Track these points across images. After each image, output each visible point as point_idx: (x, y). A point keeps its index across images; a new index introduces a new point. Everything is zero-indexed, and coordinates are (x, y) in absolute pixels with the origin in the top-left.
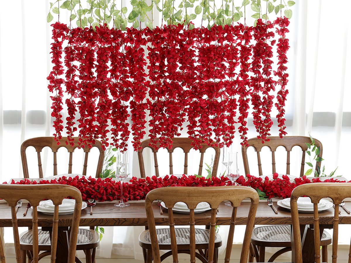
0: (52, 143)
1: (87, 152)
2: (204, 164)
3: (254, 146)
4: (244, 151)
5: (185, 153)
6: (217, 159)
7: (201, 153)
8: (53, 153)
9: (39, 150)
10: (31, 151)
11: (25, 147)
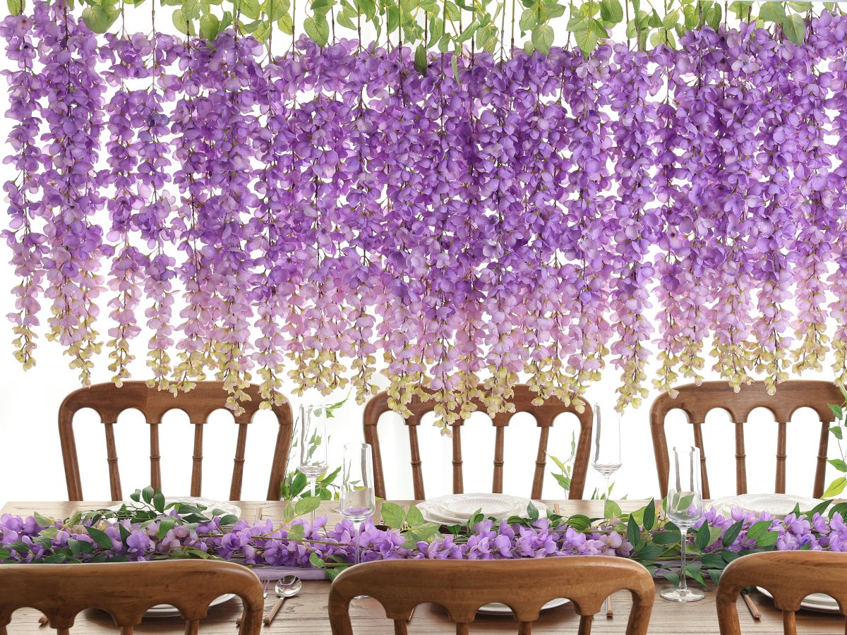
0: (146, 397)
1: (242, 422)
2: (548, 460)
3: (687, 408)
4: (658, 422)
5: (495, 428)
6: (586, 446)
7: (540, 428)
8: (149, 425)
9: (109, 419)
10: (87, 421)
11: (71, 412)
